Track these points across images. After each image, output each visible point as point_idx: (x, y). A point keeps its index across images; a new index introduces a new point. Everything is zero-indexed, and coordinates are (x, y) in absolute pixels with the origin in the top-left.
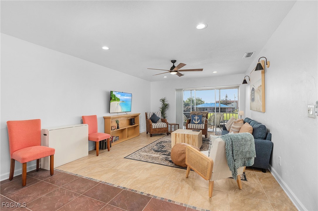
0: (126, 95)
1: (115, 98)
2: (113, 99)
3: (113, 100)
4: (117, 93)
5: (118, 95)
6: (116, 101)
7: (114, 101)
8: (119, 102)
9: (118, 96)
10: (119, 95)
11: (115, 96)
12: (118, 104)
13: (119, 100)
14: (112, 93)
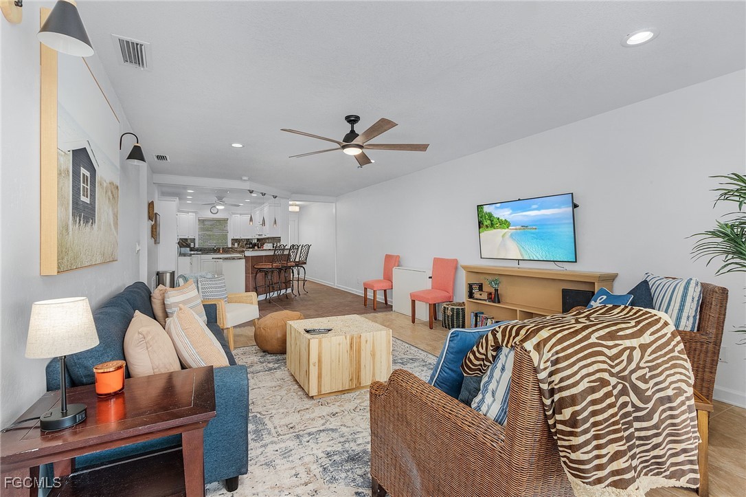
0: (534, 207)
1: (492, 221)
2: (485, 223)
3: (487, 226)
4: (497, 208)
5: (502, 210)
6: (497, 228)
7: (489, 228)
8: (507, 230)
9: (503, 214)
10: (506, 209)
11: (490, 216)
12: (503, 236)
13: (505, 224)
14: (482, 211)
